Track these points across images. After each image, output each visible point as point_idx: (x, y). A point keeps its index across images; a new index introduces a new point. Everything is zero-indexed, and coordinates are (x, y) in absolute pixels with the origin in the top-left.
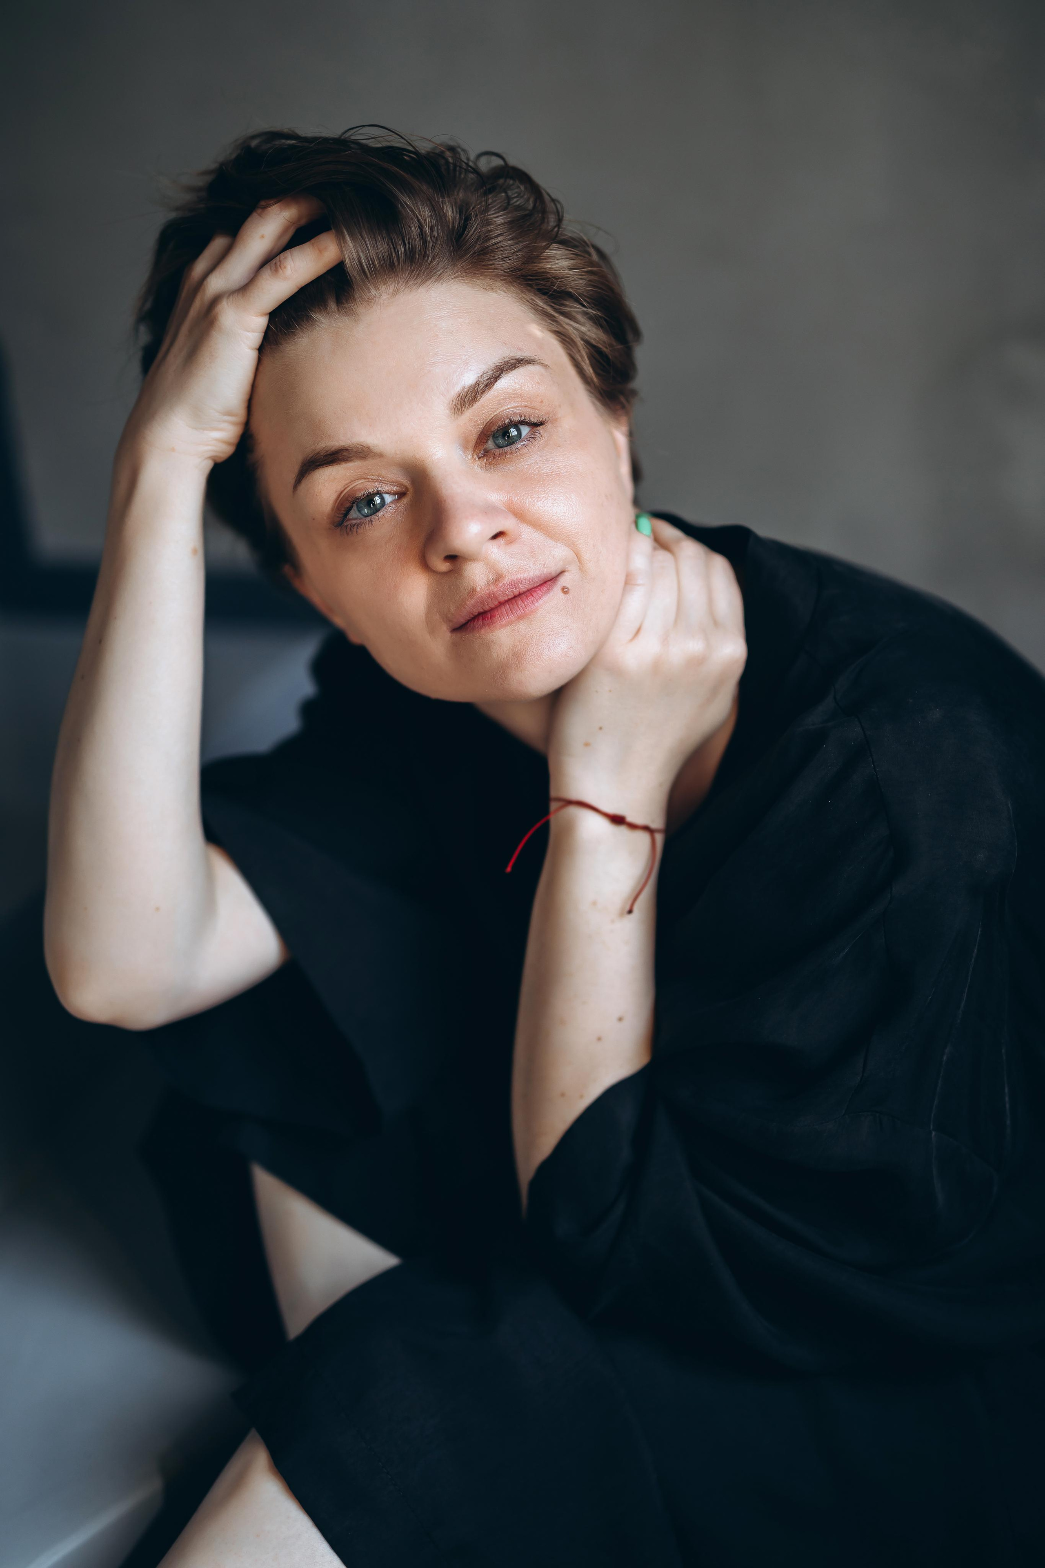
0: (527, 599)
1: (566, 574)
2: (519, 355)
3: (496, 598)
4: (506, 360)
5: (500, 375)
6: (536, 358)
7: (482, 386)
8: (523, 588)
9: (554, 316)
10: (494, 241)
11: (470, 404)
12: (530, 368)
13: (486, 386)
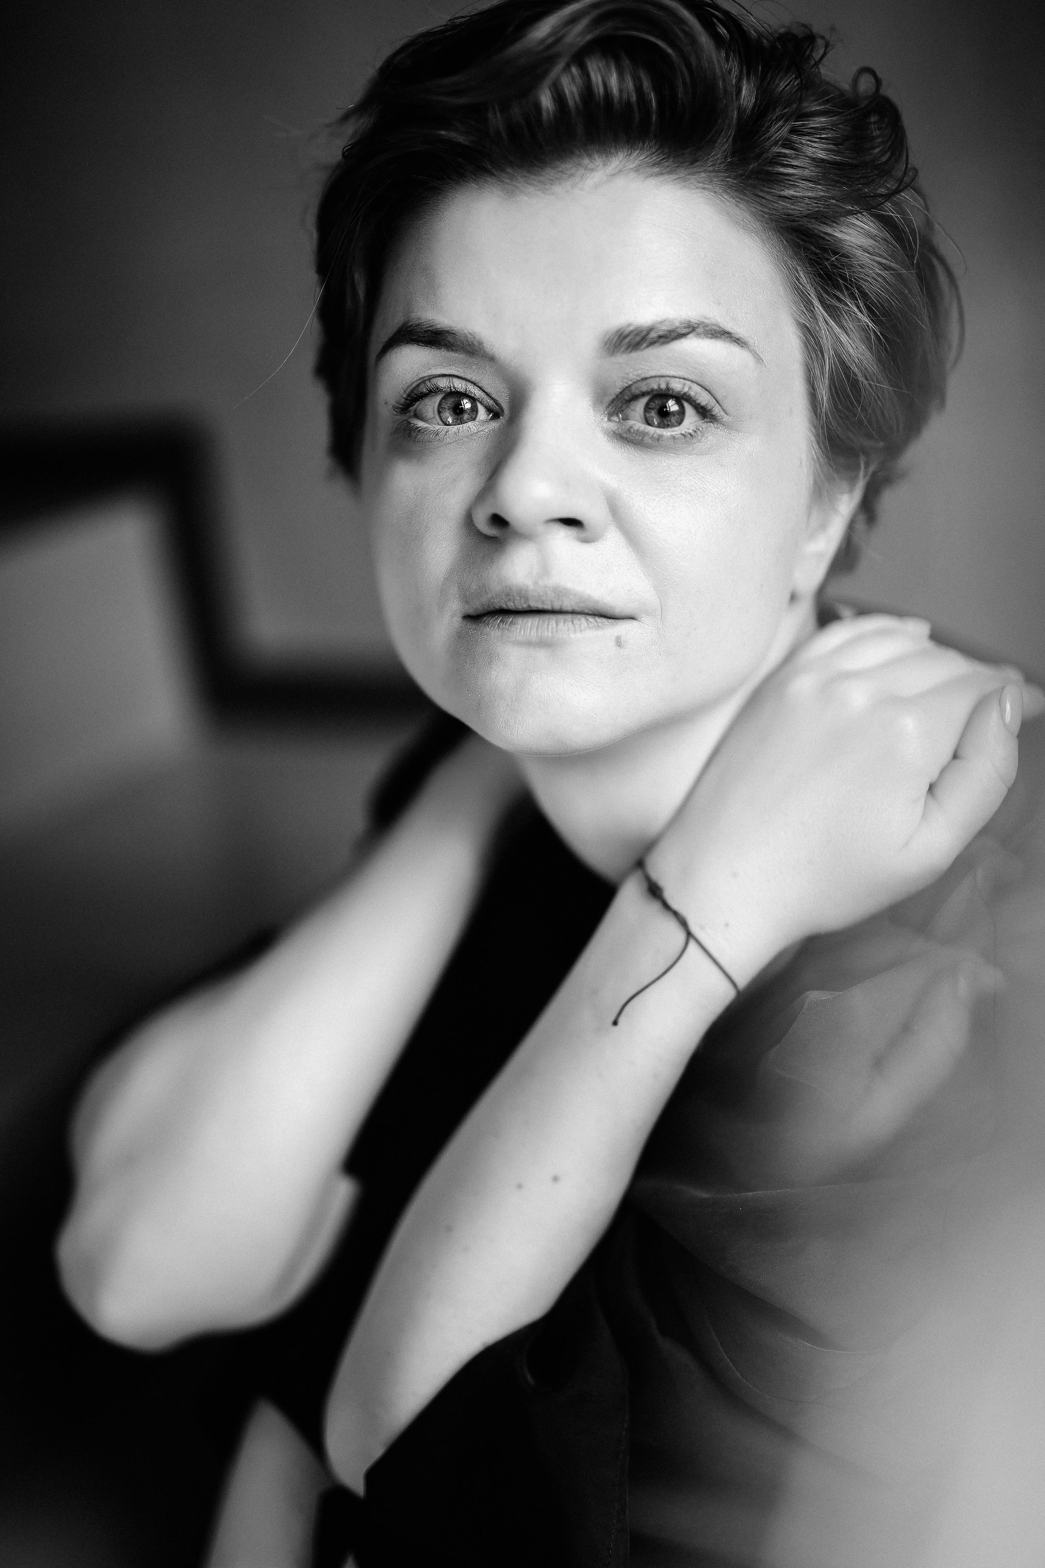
0: (564, 623)
1: (634, 623)
2: (729, 326)
3: (527, 599)
4: (706, 321)
5: (688, 334)
6: (751, 341)
7: (653, 335)
8: (567, 605)
9: (812, 304)
10: (782, 170)
11: (627, 348)
12: (735, 349)
13: (660, 337)
